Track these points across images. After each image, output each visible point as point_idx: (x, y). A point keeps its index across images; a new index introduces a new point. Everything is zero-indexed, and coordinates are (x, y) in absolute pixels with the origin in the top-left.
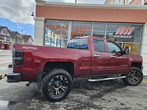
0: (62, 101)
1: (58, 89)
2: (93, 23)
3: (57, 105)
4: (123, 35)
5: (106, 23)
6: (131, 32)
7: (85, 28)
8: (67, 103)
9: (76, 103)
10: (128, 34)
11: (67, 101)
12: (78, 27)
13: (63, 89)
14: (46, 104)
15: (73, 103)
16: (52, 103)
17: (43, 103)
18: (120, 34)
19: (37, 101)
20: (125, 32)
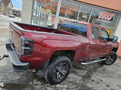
0: (61, 83)
1: (58, 73)
2: (81, 3)
3: (59, 88)
4: (104, 19)
5: (93, 6)
6: (111, 18)
7: (73, 7)
8: (66, 85)
9: (74, 85)
10: (108, 20)
11: (66, 84)
12: (67, 5)
13: (63, 73)
14: (48, 86)
15: (72, 86)
16: (54, 86)
17: (46, 85)
18: (102, 18)
19: (39, 83)
20: (106, 17)
